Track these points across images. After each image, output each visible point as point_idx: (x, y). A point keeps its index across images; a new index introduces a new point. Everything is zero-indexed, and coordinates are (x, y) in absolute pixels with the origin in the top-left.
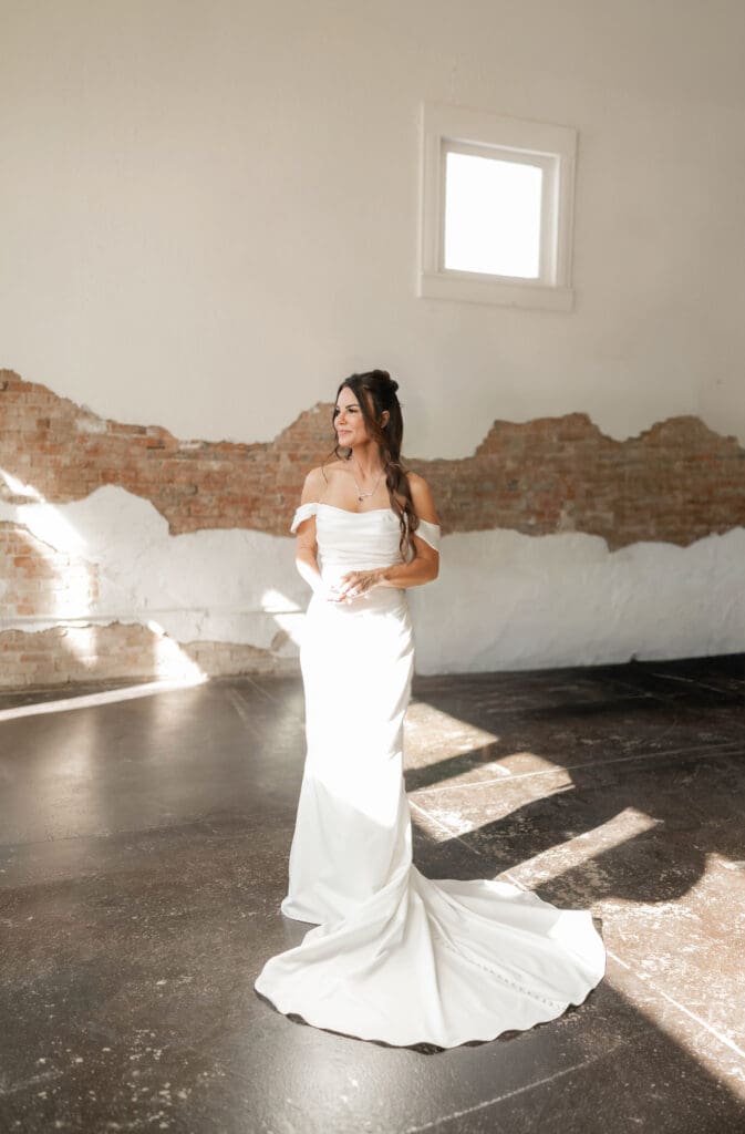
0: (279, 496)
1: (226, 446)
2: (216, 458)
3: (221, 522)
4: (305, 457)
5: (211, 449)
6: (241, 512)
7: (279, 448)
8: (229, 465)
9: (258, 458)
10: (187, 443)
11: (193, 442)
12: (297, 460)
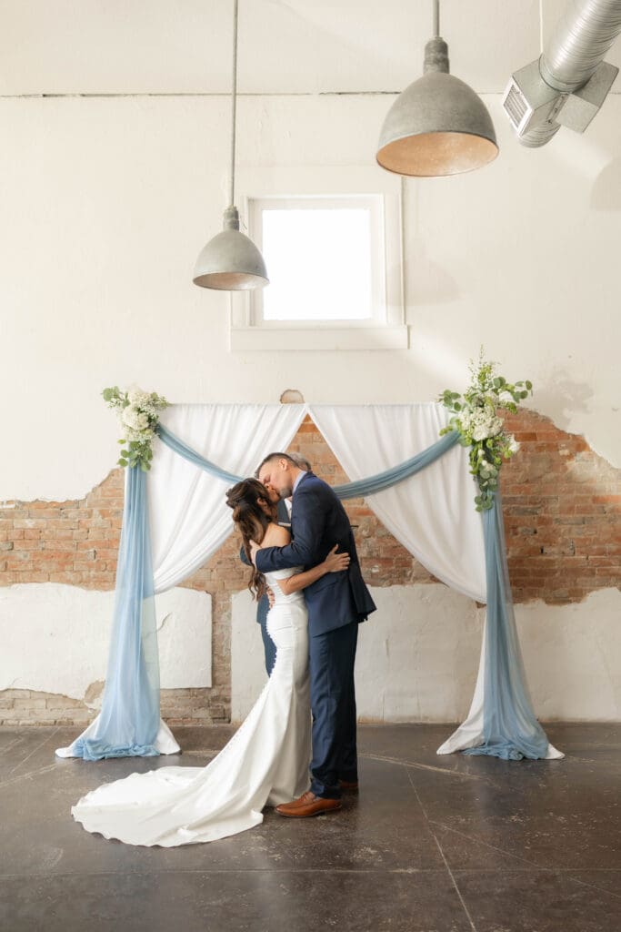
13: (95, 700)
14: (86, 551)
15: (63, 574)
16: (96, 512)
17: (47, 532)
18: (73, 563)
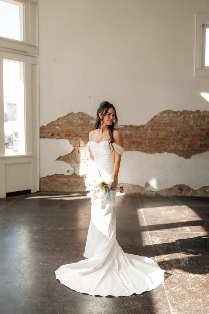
0: (147, 141)
1: (131, 127)
2: (128, 130)
3: (130, 149)
4: (156, 129)
5: (127, 128)
6: (136, 146)
7: (147, 127)
8: (132, 132)
9: (141, 130)
10: (120, 126)
11: (122, 126)
12: (154, 130)
13: (148, 187)
14: (146, 141)
15: (139, 148)
16: (149, 129)
17: (134, 135)
18: (141, 145)
